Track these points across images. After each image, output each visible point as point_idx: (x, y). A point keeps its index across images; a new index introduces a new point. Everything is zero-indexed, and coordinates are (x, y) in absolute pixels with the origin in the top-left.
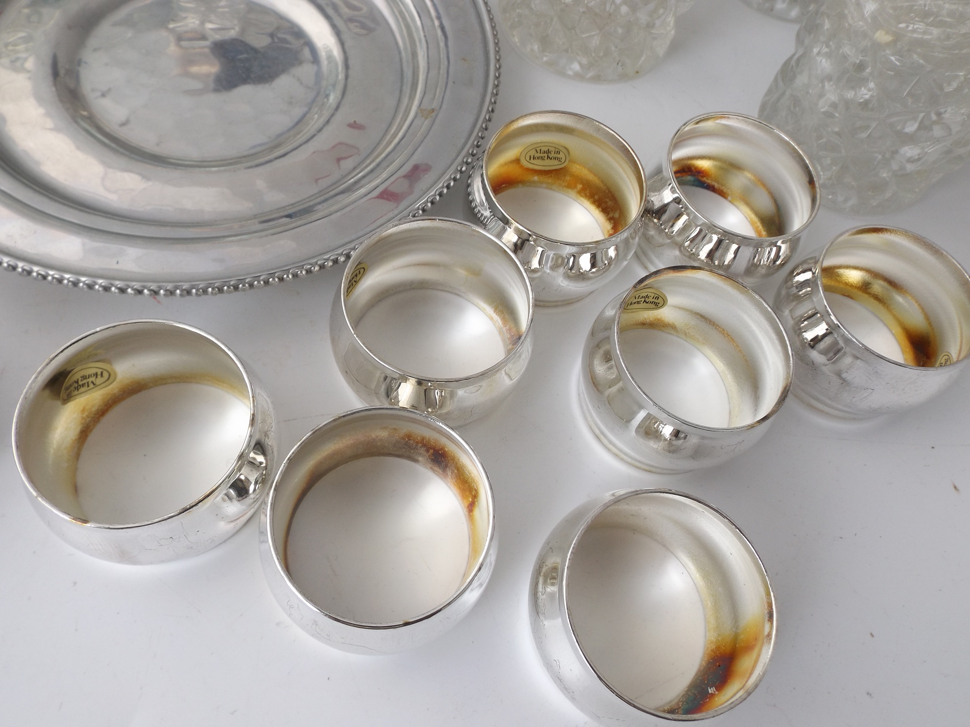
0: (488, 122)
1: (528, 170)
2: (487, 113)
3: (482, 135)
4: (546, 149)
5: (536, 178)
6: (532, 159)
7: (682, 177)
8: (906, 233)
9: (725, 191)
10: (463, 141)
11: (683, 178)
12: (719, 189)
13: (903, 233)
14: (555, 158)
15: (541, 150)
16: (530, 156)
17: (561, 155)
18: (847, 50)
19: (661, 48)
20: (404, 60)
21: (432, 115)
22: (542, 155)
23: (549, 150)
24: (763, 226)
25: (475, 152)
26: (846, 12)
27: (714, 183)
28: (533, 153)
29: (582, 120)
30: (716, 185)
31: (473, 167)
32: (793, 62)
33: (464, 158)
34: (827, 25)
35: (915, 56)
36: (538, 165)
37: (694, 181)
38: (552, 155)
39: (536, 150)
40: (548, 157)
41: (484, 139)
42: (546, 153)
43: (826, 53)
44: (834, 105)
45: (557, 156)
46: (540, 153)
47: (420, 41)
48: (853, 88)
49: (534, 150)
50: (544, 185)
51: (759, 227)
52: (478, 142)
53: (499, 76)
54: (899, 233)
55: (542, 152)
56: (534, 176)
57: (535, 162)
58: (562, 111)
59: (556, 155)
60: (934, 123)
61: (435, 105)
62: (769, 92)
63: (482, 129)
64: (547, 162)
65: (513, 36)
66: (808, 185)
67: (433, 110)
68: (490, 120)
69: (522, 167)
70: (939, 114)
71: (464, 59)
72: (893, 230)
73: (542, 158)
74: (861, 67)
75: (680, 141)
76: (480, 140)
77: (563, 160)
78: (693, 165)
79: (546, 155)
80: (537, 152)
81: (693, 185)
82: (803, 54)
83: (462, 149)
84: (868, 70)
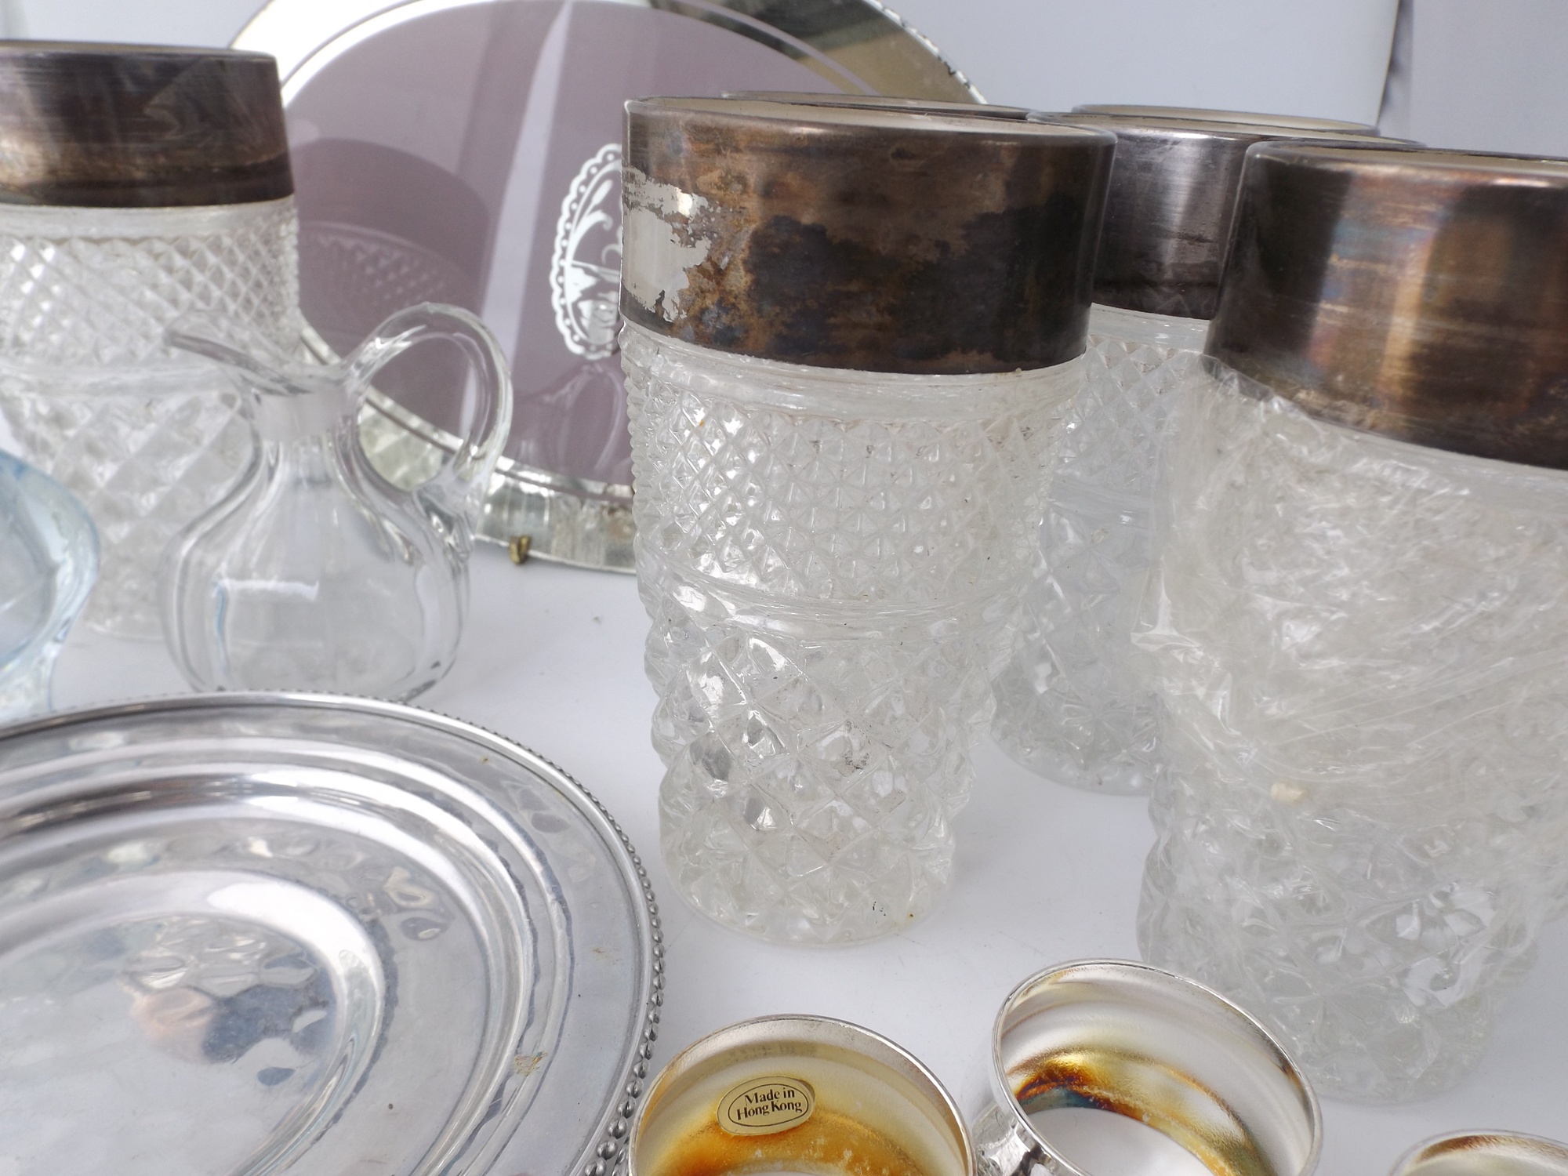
0: (645, 1060)
1: (739, 1139)
2: (640, 1043)
3: (633, 1089)
4: (766, 1091)
5: (759, 1153)
6: (743, 1116)
7: (1043, 1092)
8: (1517, 1139)
9: (1131, 1105)
10: (598, 1105)
11: (1046, 1095)
12: (1120, 1103)
13: (1511, 1141)
14: (787, 1106)
15: (756, 1095)
16: (739, 1111)
17: (798, 1098)
18: (1238, 822)
19: (941, 868)
20: (493, 970)
21: (537, 1066)
22: (761, 1104)
23: (771, 1091)
24: (1231, 1166)
25: (621, 1127)
26: (1208, 765)
27: (1105, 1094)
28: (742, 1103)
29: (818, 1025)
30: (1111, 1096)
31: (617, 1162)
32: (1160, 856)
33: (598, 1146)
34: (1189, 790)
35: (1352, 813)
36: (758, 1125)
37: (1068, 1096)
38: (781, 1100)
39: (747, 1096)
40: (773, 1106)
41: (638, 1098)
42: (770, 1101)
43: (1206, 832)
44: (1258, 913)
45: (792, 1100)
46: (757, 1101)
47: (521, 932)
48: (1275, 880)
49: (743, 1097)
50: (778, 1165)
51: (1224, 1169)
52: (627, 1105)
53: (660, 968)
54: (1502, 1141)
55: (759, 1099)
56: (755, 1150)
57: (751, 1120)
58: (777, 1016)
59: (787, 1100)
60: (1441, 911)
61: (546, 1045)
62: (1143, 908)
63: (633, 1077)
64: (774, 1116)
65: (690, 894)
66: (1280, 1072)
67: (540, 1056)
68: (648, 1056)
69: (725, 1135)
70: (1444, 896)
71: (598, 951)
72: (1489, 1138)
73: (762, 1111)
74: (1273, 845)
75: (1016, 1026)
76: (632, 1100)
77: (803, 1108)
78: (1056, 1066)
79: (768, 1103)
80: (751, 1101)
81: (1069, 1105)
82: (1171, 839)
83: (597, 1123)
84: (1288, 848)
